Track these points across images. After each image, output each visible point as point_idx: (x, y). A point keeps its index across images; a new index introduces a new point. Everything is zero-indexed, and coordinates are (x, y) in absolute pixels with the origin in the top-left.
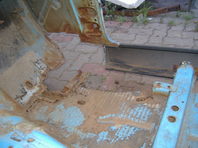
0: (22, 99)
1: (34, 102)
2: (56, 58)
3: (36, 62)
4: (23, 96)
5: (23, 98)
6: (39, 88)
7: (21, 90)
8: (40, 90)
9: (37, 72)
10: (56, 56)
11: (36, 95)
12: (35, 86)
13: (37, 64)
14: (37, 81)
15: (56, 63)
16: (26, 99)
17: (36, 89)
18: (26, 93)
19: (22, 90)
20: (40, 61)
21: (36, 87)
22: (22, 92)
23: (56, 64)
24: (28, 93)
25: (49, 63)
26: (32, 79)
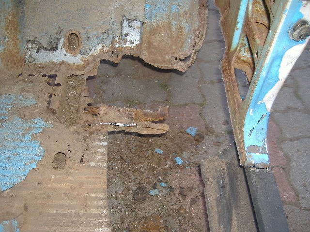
0: (38, 53)
1: (44, 76)
2: (174, 47)
3: (127, 19)
4: (45, 49)
5: (42, 52)
6: (81, 62)
7: (51, 38)
8: (78, 68)
9: (111, 36)
10: (179, 45)
11: (63, 68)
12: (81, 54)
13: (125, 24)
14: (93, 49)
15: (162, 55)
16: (44, 57)
17: (75, 60)
18: (55, 49)
19: (53, 40)
20: (137, 24)
21: (80, 56)
22: (50, 43)
23: (160, 58)
24: (56, 52)
25: (150, 43)
26: (88, 38)
